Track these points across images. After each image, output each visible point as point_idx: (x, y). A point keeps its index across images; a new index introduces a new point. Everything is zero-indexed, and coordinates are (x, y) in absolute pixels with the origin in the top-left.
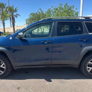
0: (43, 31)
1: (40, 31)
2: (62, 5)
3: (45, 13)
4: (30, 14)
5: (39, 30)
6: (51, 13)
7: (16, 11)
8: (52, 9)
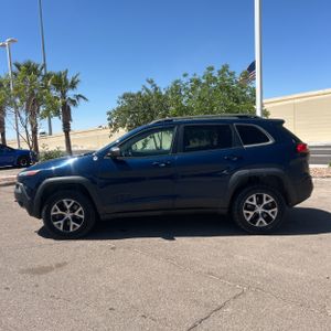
0: (159, 145)
1: (151, 146)
2: (212, 69)
3: (164, 93)
4: (121, 95)
5: (146, 141)
6: (183, 93)
7: (73, 85)
8: (185, 80)
